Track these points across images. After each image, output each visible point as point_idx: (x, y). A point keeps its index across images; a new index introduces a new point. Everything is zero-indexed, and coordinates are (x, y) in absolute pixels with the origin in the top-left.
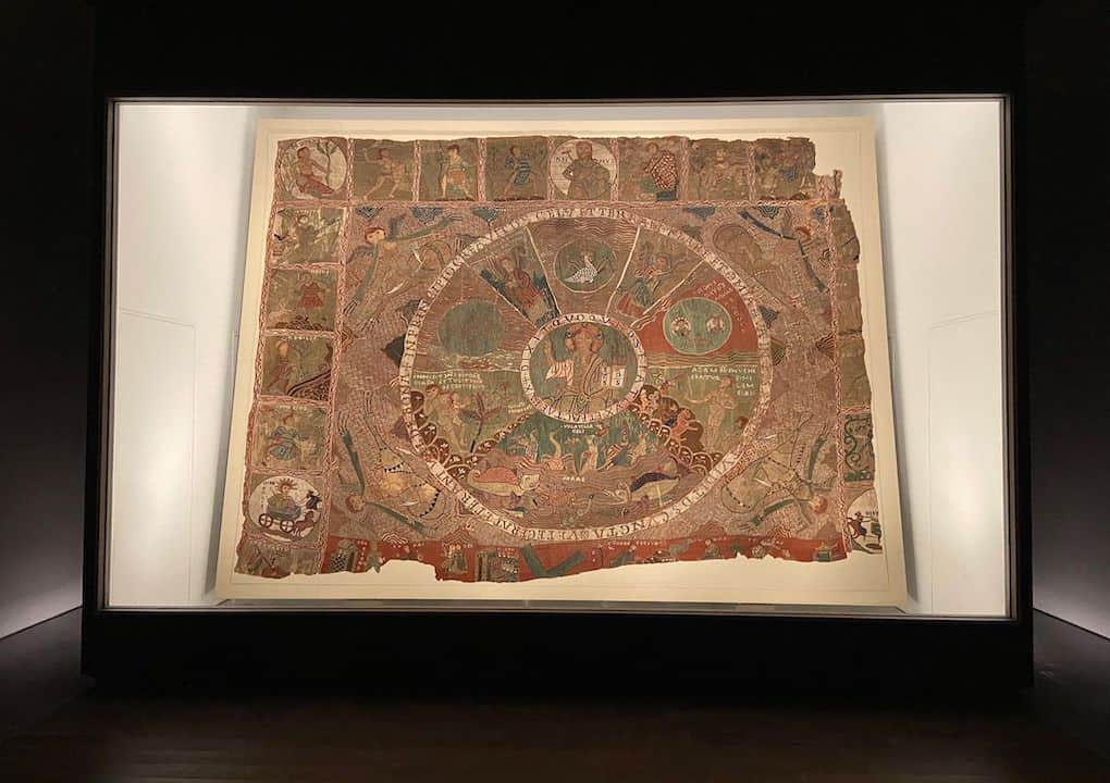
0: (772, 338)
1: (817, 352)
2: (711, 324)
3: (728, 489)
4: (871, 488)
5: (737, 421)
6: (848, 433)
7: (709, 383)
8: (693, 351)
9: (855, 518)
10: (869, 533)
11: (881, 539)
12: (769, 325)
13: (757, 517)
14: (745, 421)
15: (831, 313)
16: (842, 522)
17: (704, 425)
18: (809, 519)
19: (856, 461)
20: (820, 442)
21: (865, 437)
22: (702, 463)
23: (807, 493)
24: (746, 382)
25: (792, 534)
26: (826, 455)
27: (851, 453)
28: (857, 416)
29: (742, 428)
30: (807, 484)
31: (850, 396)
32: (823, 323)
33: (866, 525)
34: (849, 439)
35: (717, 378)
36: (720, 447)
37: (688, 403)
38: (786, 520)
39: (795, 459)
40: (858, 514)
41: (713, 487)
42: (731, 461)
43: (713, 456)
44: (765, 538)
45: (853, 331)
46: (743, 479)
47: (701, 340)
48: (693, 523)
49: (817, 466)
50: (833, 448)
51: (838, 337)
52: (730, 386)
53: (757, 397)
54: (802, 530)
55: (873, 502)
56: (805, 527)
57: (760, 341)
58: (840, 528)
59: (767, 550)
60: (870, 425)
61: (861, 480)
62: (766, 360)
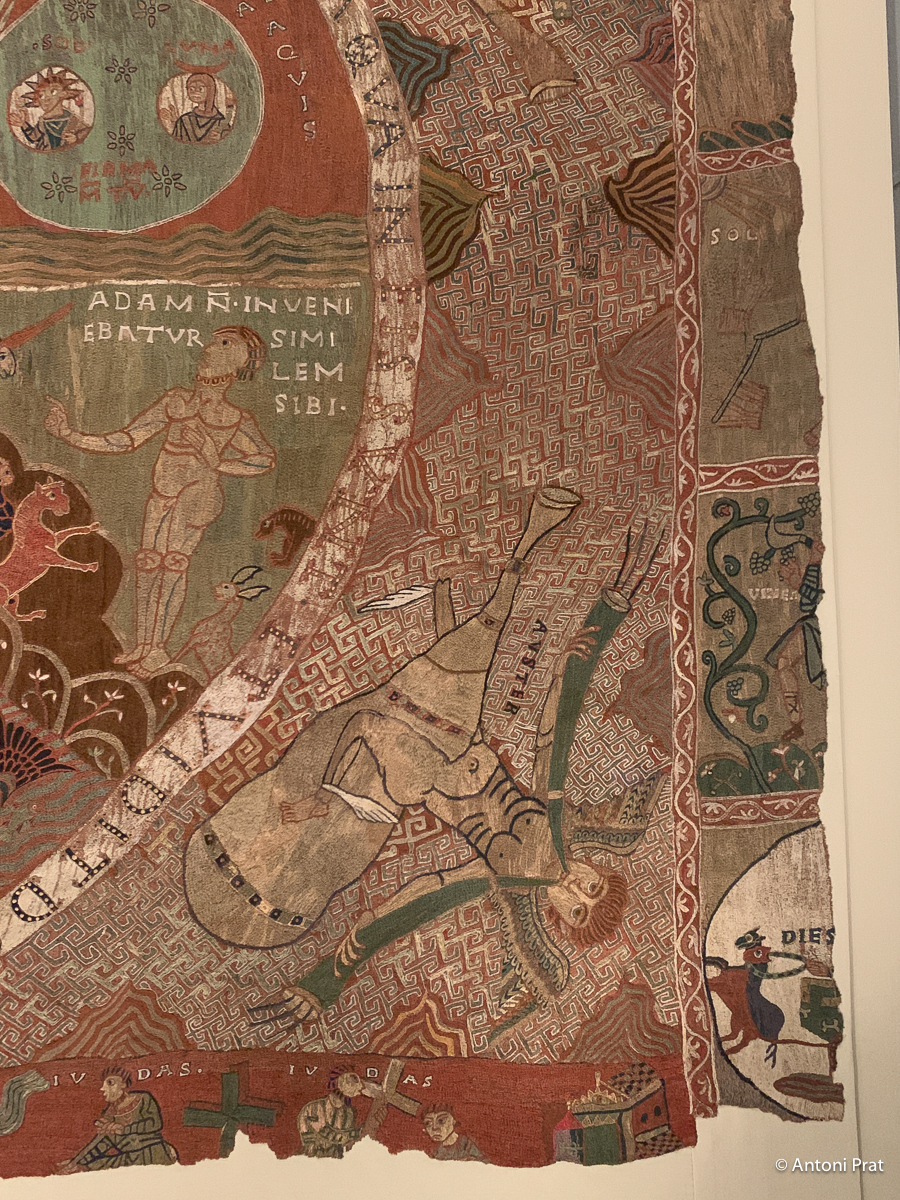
0: (428, 160)
1: (609, 221)
2: (178, 98)
3: (210, 840)
4: (808, 821)
5: (266, 531)
6: (722, 579)
7: (153, 358)
8: (98, 217)
9: (736, 958)
10: (792, 1028)
11: (843, 1052)
12: (417, 102)
13: (326, 962)
14: (297, 529)
15: (668, 56)
16: (682, 978)
17: (124, 547)
18: (544, 970)
19: (750, 704)
20: (604, 622)
21: (789, 595)
22: (107, 724)
23: (544, 851)
24: (312, 354)
25: (474, 1039)
26: (629, 677)
27: (728, 667)
28: (763, 503)
29: (288, 557)
30: (544, 807)
31: (732, 413)
32: (637, 96)
33: (782, 993)
34: (724, 605)
35: (194, 337)
36: (188, 650)
37: (64, 449)
38: (449, 976)
39: (498, 699)
40: (751, 942)
41: (151, 832)
42: (235, 709)
43: (157, 687)
44: (356, 1063)
45: (756, 132)
46: (280, 794)
47: (134, 168)
48: (54, 996)
49: (585, 728)
50: (656, 647)
51: (694, 155)
52: (245, 373)
53: (353, 425)
54: (513, 1018)
55: (814, 887)
56: (530, 1005)
57: (379, 172)
58: (671, 1006)
59: (361, 1119)
60: (814, 544)
61: (765, 787)
62: (399, 260)
